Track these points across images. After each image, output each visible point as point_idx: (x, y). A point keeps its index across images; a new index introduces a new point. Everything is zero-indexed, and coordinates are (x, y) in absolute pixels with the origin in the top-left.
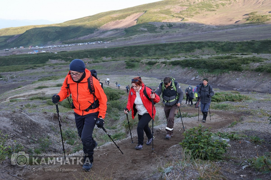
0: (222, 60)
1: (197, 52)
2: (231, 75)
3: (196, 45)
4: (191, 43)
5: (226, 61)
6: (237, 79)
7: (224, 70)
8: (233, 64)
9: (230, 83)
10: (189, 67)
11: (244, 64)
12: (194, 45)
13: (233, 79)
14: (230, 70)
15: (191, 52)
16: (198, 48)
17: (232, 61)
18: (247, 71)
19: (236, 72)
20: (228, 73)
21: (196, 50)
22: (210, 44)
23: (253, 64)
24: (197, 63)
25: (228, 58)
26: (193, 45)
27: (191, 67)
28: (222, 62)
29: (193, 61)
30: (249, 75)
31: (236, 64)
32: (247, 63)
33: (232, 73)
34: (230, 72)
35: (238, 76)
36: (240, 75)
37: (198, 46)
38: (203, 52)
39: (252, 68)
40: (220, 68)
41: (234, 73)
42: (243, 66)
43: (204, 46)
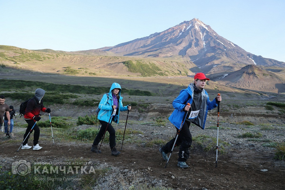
0: (48, 95)
1: (27, 89)
2: (55, 107)
3: (27, 83)
4: (22, 81)
5: (51, 96)
6: (60, 110)
7: (50, 103)
8: (56, 98)
9: (54, 113)
10: (20, 99)
11: (65, 99)
12: (25, 83)
13: (57, 110)
14: (54, 103)
15: (22, 89)
16: (28, 86)
17: (56, 96)
18: (67, 104)
19: (59, 105)
20: (53, 105)
21: (26, 87)
22: (38, 84)
23: (71, 99)
24: (26, 96)
25: (53, 94)
26: (23, 83)
27: (21, 99)
28: (48, 96)
29: (23, 94)
30: (69, 107)
31: (59, 98)
32: (67, 98)
33: (56, 105)
34: (54, 104)
35: (61, 108)
36: (62, 107)
37: (27, 84)
38: (32, 89)
39: (70, 102)
40: (46, 101)
41: (58, 105)
42: (65, 100)
43: (33, 85)
